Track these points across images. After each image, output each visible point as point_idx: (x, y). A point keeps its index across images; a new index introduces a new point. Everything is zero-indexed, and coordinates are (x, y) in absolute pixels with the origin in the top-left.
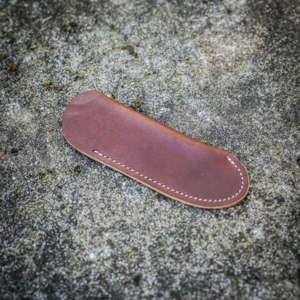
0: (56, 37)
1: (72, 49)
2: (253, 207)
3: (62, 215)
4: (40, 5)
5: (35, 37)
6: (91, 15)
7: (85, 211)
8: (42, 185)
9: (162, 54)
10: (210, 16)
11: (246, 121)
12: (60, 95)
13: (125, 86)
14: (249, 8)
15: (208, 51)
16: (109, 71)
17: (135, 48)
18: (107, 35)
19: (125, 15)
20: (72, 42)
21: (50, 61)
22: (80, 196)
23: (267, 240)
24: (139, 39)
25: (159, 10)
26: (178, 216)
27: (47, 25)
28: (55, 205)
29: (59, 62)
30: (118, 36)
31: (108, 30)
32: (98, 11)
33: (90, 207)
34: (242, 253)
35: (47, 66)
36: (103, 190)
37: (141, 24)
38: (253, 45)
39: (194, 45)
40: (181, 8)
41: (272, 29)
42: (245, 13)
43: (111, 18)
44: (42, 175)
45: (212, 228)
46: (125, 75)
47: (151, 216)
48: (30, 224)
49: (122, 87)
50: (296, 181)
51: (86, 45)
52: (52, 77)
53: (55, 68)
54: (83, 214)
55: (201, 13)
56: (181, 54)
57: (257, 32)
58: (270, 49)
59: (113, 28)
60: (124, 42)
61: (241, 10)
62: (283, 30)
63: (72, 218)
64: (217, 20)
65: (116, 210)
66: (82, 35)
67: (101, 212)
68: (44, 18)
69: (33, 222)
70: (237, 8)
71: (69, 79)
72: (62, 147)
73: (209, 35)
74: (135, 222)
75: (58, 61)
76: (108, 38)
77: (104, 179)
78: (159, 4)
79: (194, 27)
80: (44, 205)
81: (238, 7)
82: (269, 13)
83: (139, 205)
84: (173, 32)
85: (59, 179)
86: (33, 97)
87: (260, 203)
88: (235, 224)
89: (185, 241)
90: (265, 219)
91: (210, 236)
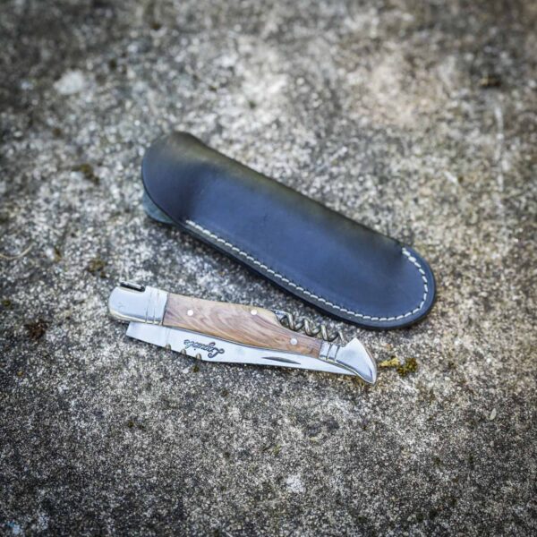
2: (288, 439)
6: (22, 111)
7: (6, 452)
10: (221, 113)
13: (78, 234)
16: (50, 208)
17: (96, 168)
18: (48, 147)
19: (79, 112)
23: (309, 495)
24: (101, 152)
25: (136, 103)
26: (163, 457)
30: (67, 147)
31: (49, 137)
32: (33, 106)
33: (15, 444)
34: (267, 518)
36: (38, 414)
37: (106, 128)
38: (292, 163)
40: (172, 100)
41: (323, 135)
43: (55, 116)
45: (219, 477)
46: (77, 215)
47: (118, 458)
49: (73, 235)
50: (357, 393)
51: (13, 163)
55: (206, 107)
57: (298, 140)
58: (319, 169)
59: (58, 135)
60: (76, 158)
61: (273, 103)
62: (341, 136)
64: (232, 120)
65: (58, 449)
66: (6, 147)
67: (33, 453)
70: (265, 99)
73: (218, 146)
74: (90, 468)
76: (50, 152)
77: (39, 396)
78: (137, 92)
81: (268, 97)
82: (318, 108)
83: (98, 438)
87: (298, 431)
88: (256, 469)
89: (173, 500)
90: (307, 460)
91: (215, 489)
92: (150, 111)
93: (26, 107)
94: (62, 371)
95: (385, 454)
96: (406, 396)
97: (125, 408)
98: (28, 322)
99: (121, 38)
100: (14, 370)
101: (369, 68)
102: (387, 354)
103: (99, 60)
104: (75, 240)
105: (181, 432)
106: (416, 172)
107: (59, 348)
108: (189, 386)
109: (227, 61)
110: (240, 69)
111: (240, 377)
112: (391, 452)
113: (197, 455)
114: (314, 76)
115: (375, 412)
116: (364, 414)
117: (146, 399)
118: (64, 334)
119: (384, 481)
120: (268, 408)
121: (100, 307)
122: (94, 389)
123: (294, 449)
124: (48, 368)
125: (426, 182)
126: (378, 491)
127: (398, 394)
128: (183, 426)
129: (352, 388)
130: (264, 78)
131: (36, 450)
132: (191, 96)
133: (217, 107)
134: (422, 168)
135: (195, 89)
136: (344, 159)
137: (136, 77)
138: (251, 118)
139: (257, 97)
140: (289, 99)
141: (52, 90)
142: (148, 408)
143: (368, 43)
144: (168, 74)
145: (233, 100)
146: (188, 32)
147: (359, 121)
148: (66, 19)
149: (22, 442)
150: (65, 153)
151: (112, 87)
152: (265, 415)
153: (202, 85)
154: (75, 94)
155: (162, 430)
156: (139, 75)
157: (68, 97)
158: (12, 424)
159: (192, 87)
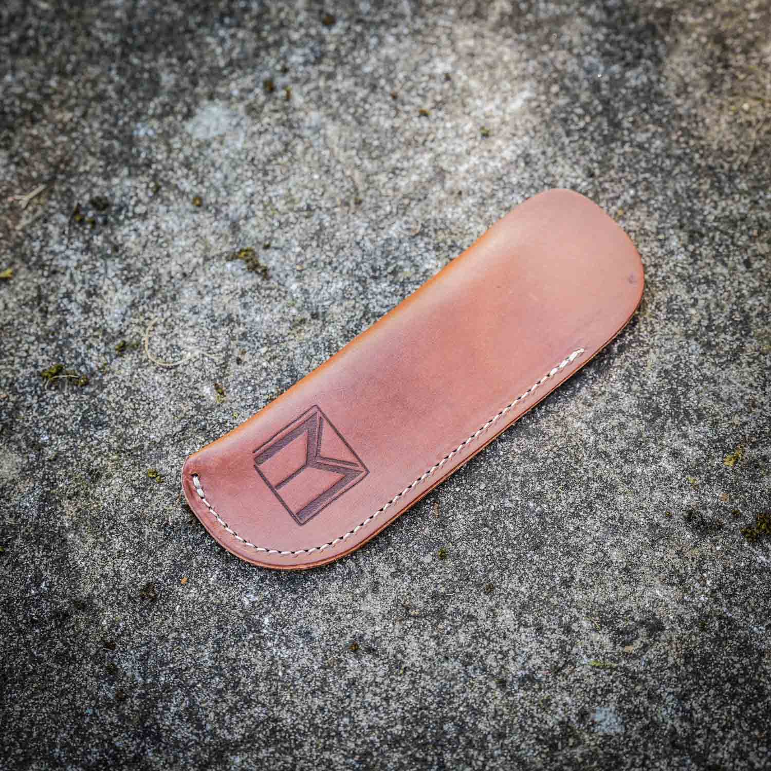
0: (60, 242)
1: (102, 271)
2: (589, 652)
3: (122, 717)
4: (11, 157)
5: (8, 247)
6: (143, 173)
7: (177, 703)
8: (65, 644)
9: (330, 263)
10: (440, 150)
11: (552, 424)
12: (85, 397)
13: (246, 358)
14: (536, 120)
15: (442, 245)
16: (200, 321)
17: (261, 252)
18: (187, 226)
19: (226, 166)
20: (101, 250)
21: (50, 309)
22: (162, 664)
23: (630, 737)
24: (267, 228)
25: (311, 146)
26: (408, 694)
27: (35, 211)
28: (101, 693)
29: (74, 310)
30: (215, 224)
31: (187, 210)
32: (158, 162)
33: (189, 690)
35: (45, 323)
36: (216, 642)
37: (270, 188)
39: (407, 233)
40: (364, 136)
41: (597, 172)
42: (527, 133)
43: (192, 177)
44: (62, 617)
45: (494, 718)
46: (242, 329)
47: (341, 700)
48: (45, 751)
49: (239, 361)
50: (686, 574)
51: (137, 256)
52: (62, 352)
53: (67, 325)
54: (173, 709)
55: (416, 141)
56: (375, 259)
59: (199, 206)
60: (230, 240)
61: (516, 128)
62: (623, 171)
63: (147, 724)
64: (458, 159)
65: (252, 692)
66: (125, 231)
67: (216, 701)
68: (24, 192)
69: (53, 745)
70: (503, 122)
71: (105, 354)
72: (105, 536)
73: (441, 202)
74: (302, 719)
75: (72, 307)
76: (191, 233)
77: (215, 613)
78: (309, 128)
79: (402, 183)
80: (74, 696)
81: (508, 118)
82: (584, 129)
83: (309, 672)
84: (352, 202)
85: (104, 623)
86: (18, 409)
87: (604, 639)
88: (547, 702)
89: (430, 758)
90: (621, 682)
91: (490, 737)
92: (332, 151)
93: (148, 166)
94: (244, 572)
95: (738, 666)
96: (761, 571)
97: (344, 623)
99: (278, 44)
100: (174, 577)
101: (656, 59)
102: (725, 509)
103: (247, 81)
104: (243, 368)
105: (431, 653)
106: (744, 219)
108: (435, 581)
109: (441, 67)
110: (461, 75)
111: (509, 561)
112: (745, 661)
113: (457, 687)
114: (575, 79)
115: (716, 600)
116: (700, 606)
117: (373, 606)
119: (740, 706)
120: (556, 607)
124: (223, 569)
125: (759, 234)
126: (732, 723)
127: (749, 570)
128: (433, 643)
129: (677, 566)
130: (499, 89)
131: (221, 697)
132: (392, 127)
133: (433, 141)
134: (752, 212)
135: (397, 116)
136: (632, 207)
137: (307, 103)
138: (485, 154)
139: (491, 120)
140: (540, 120)
141: (184, 135)
142: (378, 620)
143: (651, 17)
144: (355, 94)
145: (455, 128)
146: (378, 25)
147: (650, 144)
148: (193, 21)
149: (199, 685)
150: (214, 233)
151: (273, 123)
152: (552, 618)
153: (407, 108)
154: (218, 138)
155: (402, 652)
156: (311, 100)
157: (208, 144)
158: (181, 660)
159: (393, 113)
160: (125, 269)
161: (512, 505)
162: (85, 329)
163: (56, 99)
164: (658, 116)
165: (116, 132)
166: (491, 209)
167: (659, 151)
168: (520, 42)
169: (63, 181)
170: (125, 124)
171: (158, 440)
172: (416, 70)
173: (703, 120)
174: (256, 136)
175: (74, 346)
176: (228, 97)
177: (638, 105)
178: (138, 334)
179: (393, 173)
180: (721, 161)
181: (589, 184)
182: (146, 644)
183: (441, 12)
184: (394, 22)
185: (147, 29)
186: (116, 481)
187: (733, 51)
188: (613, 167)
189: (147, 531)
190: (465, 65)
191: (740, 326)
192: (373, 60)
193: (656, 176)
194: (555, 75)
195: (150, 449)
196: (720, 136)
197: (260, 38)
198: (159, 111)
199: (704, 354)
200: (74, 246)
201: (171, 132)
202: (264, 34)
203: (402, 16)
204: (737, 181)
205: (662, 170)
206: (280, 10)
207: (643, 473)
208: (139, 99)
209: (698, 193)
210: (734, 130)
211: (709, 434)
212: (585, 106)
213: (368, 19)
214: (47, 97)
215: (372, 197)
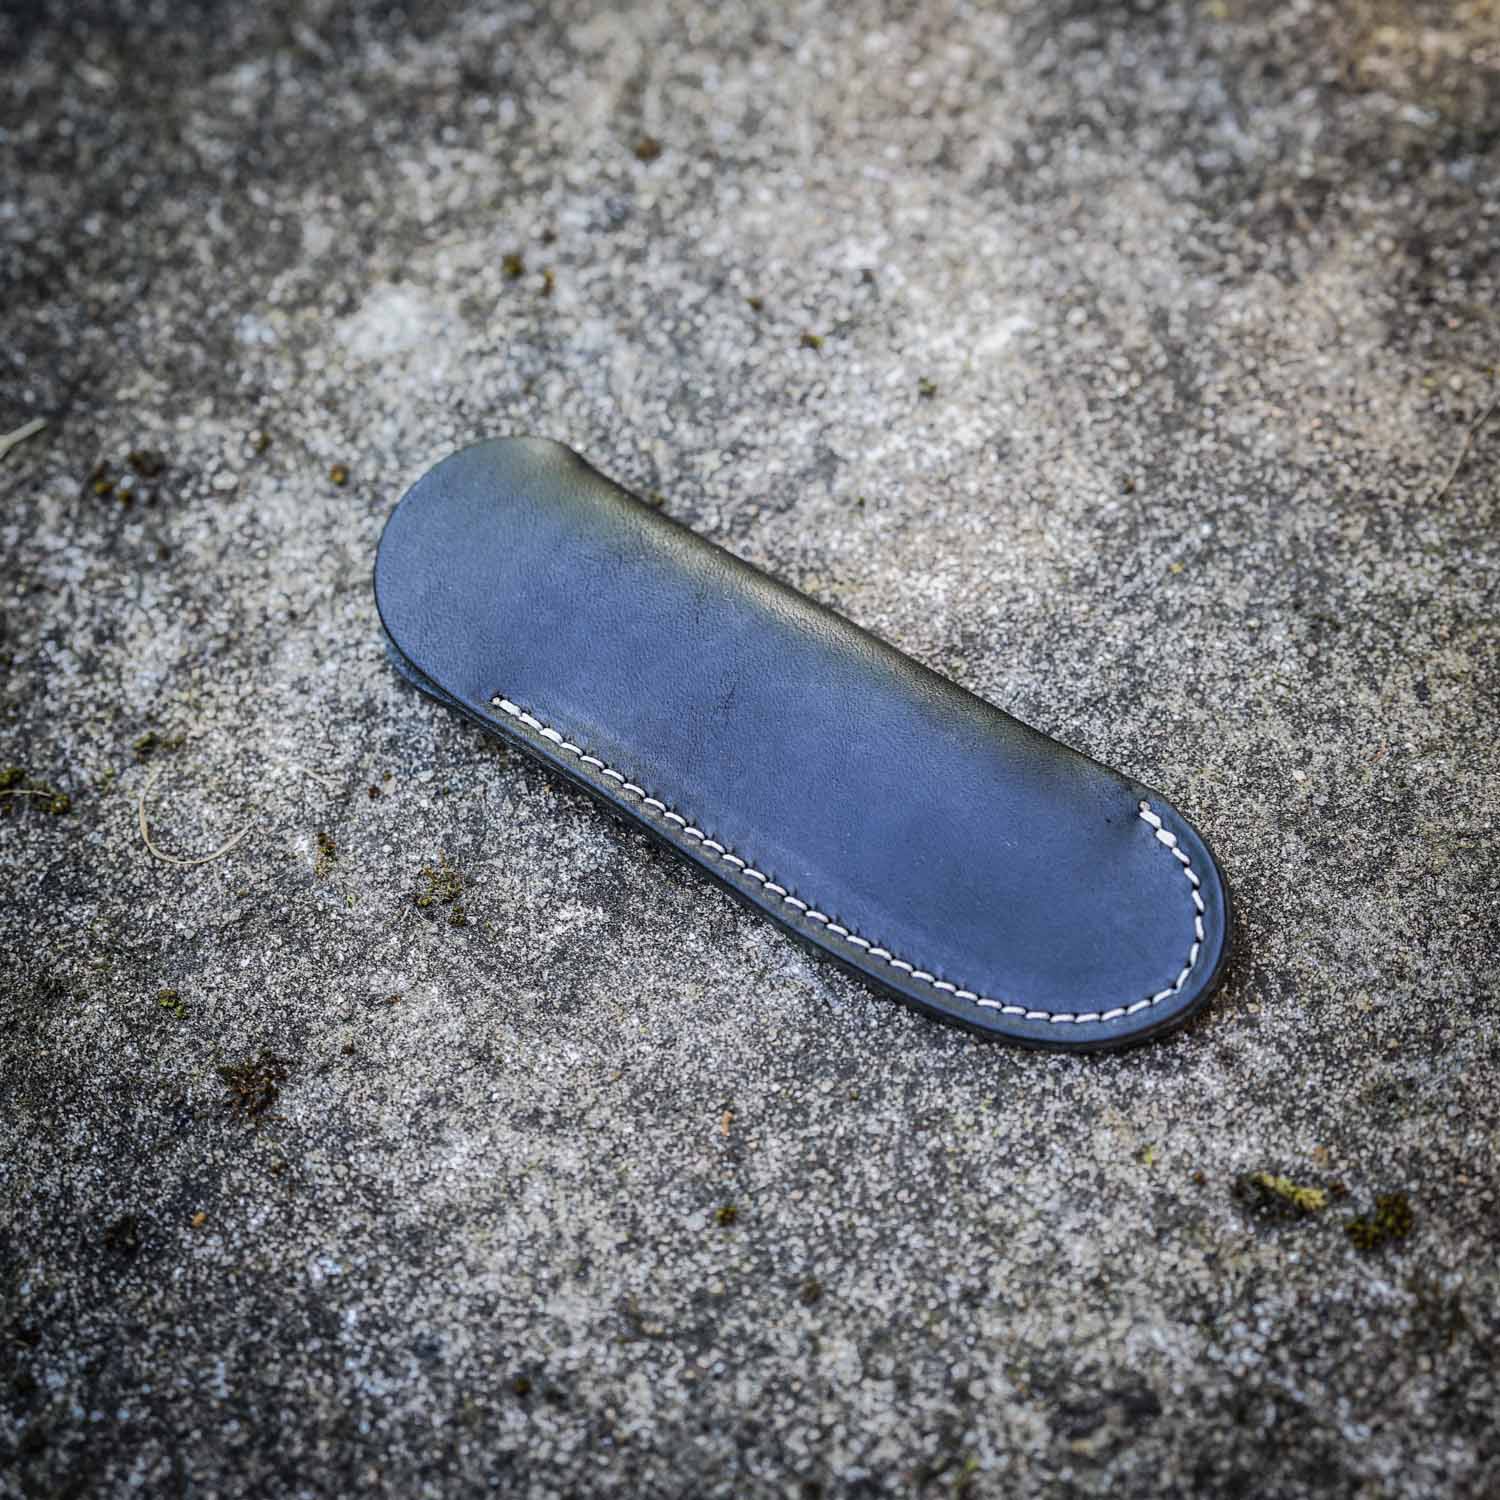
92: (618, 400)
93: (254, 397)
94: (322, 1213)
96: (1374, 1314)
97: (508, 1337)
98: (228, 1062)
99: (542, 186)
100: (179, 1210)
101: (1288, 276)
103: (473, 253)
104: (380, 809)
105: (674, 1415)
106: (1425, 602)
107: (319, 1143)
108: (704, 1270)
109: (857, 257)
110: (894, 278)
111: (861, 1243)
114: (1121, 300)
115: (1275, 1364)
116: (1239, 1371)
117: (574, 1307)
118: (335, 1101)
120: (943, 1344)
121: (445, 1017)
122: (416, 1272)
123: (1017, 1477)
124: (280, 1204)
125: (1453, 633)
127: (1351, 1308)
128: (682, 1395)
129: (1204, 1287)
130: (965, 308)
131: (237, 1462)
132: (744, 364)
133: (821, 397)
134: (1445, 589)
135: (756, 341)
136: (1201, 560)
137: (583, 304)
138: (922, 431)
139: (943, 367)
140: (1039, 373)
141: (333, 347)
142: (577, 1336)
143: (1287, 194)
144: (679, 294)
145: (869, 376)
146: (742, 166)
147: (1254, 439)
148: (381, 131)
149: (197, 1434)
150: (362, 539)
151: (510, 335)
152: (933, 1366)
153: (778, 329)
154: (399, 359)
155: (616, 1406)
156: (591, 300)
157: (378, 367)
158: (168, 1380)
159: (749, 337)
160: (176, 594)
161: (883, 1130)
162: (81, 706)
163: (95, 258)
164: (1275, 385)
165: (199, 328)
166: (919, 538)
167: (1270, 455)
168: (1020, 221)
169: (83, 415)
170: (223, 315)
171: (189, 934)
172: (806, 258)
173: (1367, 402)
174: (474, 359)
175: (54, 735)
176: (431, 281)
177: (1240, 362)
178: (182, 722)
179: (734, 452)
180: (1392, 483)
181: (1122, 506)
182: (101, 1341)
183: (870, 152)
184: (775, 162)
185: (291, 139)
186: (95, 1009)
187: (1444, 273)
188: (1174, 477)
189: (141, 1113)
190: (905, 256)
191: (1392, 814)
192: (725, 231)
193: (1258, 502)
194: (1080, 290)
195: (171, 951)
196: (1398, 434)
197: (509, 173)
198: (291, 295)
199: (1310, 862)
200: (84, 542)
201: (309, 338)
202: (517, 166)
203: (792, 153)
204: (1421, 525)
205: (1272, 492)
206: (555, 123)
207: (1156, 1091)
208: (257, 270)
209: (1339, 542)
210: (1427, 425)
211: (1303, 1025)
212: (1134, 356)
213: (725, 152)
214: (76, 254)
215: (684, 495)
